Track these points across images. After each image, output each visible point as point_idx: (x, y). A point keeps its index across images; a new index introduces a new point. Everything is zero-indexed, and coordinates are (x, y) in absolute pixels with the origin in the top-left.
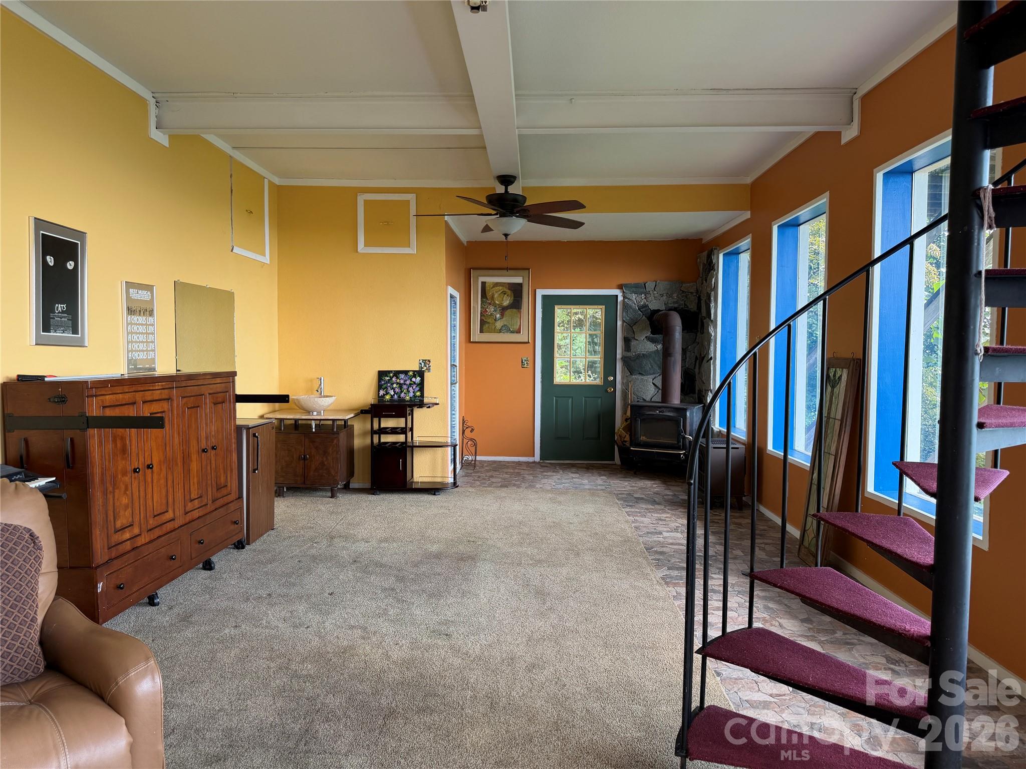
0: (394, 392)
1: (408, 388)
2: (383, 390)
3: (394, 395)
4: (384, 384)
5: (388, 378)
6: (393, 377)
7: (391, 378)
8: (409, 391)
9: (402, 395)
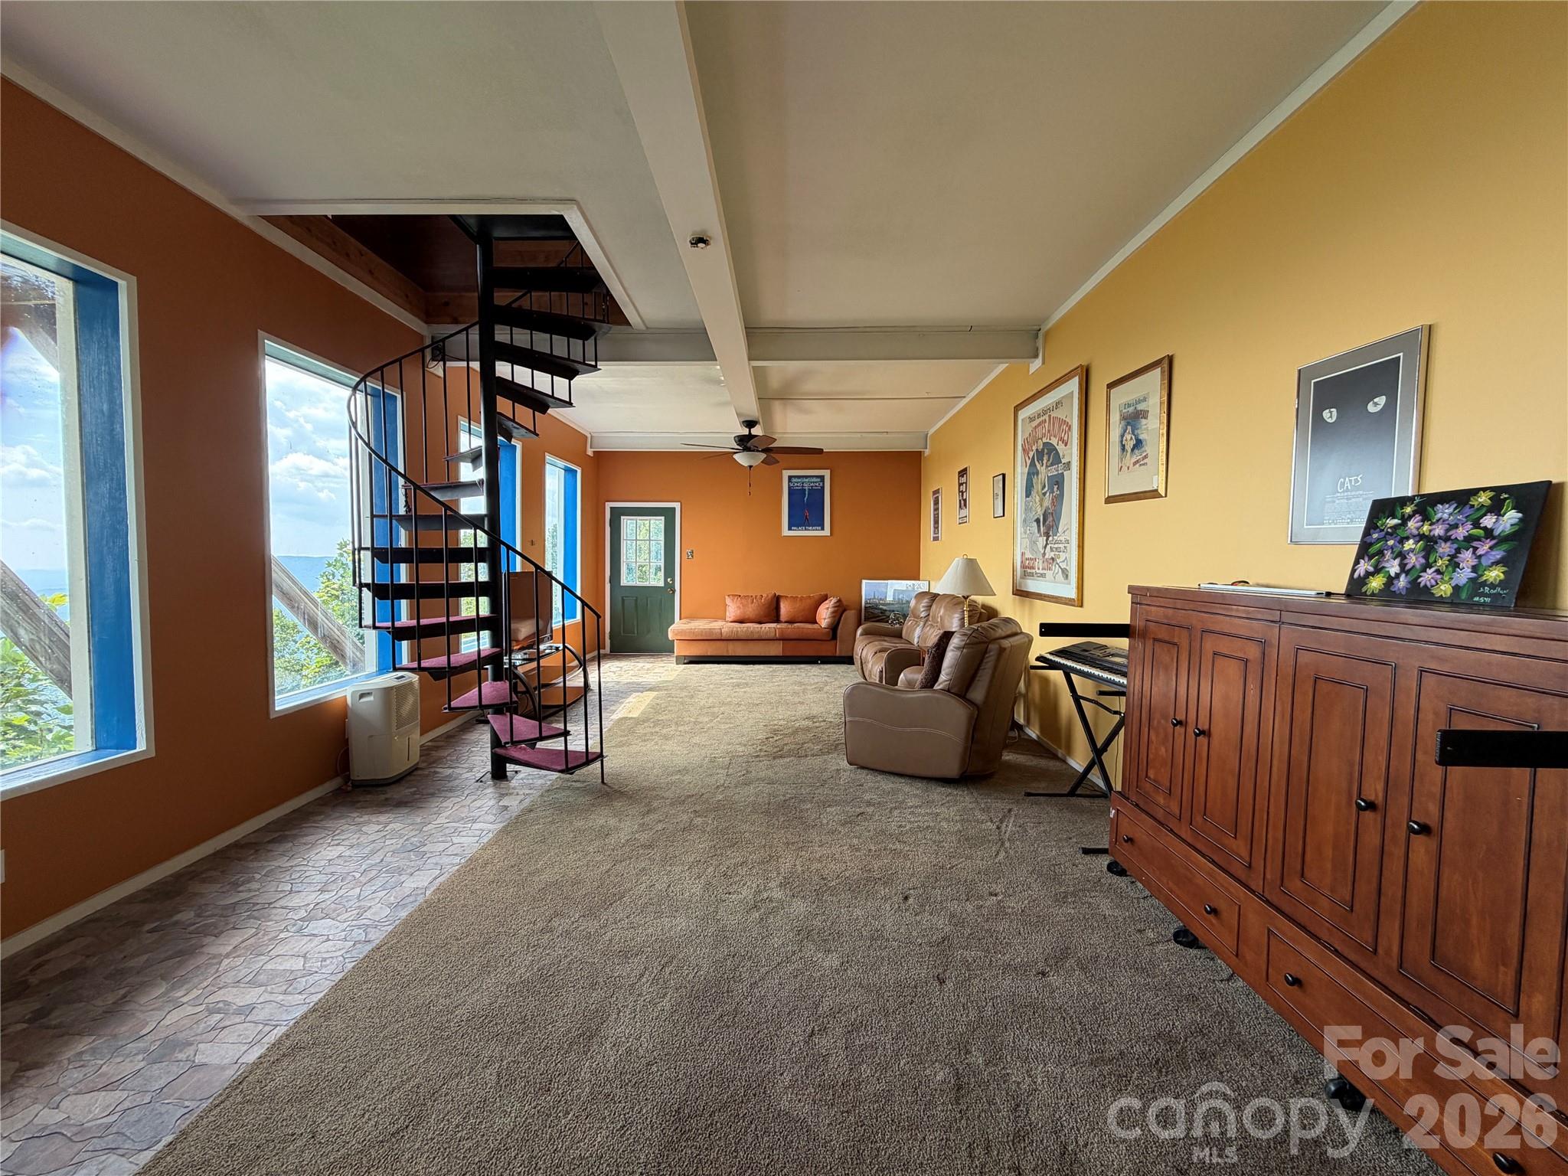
0: (1402, 566)
1: (1458, 551)
2: (1370, 558)
3: (1398, 576)
4: (1378, 540)
5: (1396, 521)
6: (1410, 517)
7: (1405, 520)
8: (1457, 565)
9: (1427, 578)
